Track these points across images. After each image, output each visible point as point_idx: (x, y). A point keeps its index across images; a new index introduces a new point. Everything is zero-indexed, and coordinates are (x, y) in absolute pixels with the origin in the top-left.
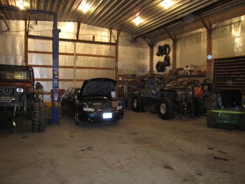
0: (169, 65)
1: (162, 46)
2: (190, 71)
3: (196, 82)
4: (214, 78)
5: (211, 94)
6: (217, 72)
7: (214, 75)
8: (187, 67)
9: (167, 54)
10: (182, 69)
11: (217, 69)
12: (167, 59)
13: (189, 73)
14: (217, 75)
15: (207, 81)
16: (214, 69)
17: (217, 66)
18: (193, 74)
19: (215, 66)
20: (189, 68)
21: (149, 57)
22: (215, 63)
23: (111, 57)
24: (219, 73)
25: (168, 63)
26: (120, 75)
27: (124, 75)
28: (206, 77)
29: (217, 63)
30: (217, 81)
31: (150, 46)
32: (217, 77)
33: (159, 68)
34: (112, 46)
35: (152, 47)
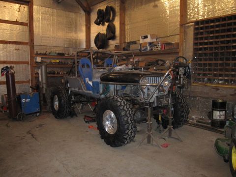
0: (113, 37)
1: (102, 10)
2: (150, 44)
3: (160, 62)
4: (195, 54)
5: (189, 83)
6: (201, 44)
7: (195, 49)
8: (146, 37)
9: (111, 22)
10: (134, 43)
11: (201, 39)
12: (111, 29)
13: (149, 48)
14: (201, 49)
15: (181, 60)
16: (195, 39)
17: (202, 33)
18: (154, 49)
19: (196, 34)
20: (149, 40)
21: (84, 28)
22: (196, 29)
23: (22, 24)
24: (206, 46)
25: (113, 35)
26: (37, 54)
27: (45, 54)
28: (178, 53)
29: (202, 28)
30: (201, 60)
31: (85, 11)
32: (200, 52)
33: (99, 44)
34: (23, 6)
35: (88, 12)
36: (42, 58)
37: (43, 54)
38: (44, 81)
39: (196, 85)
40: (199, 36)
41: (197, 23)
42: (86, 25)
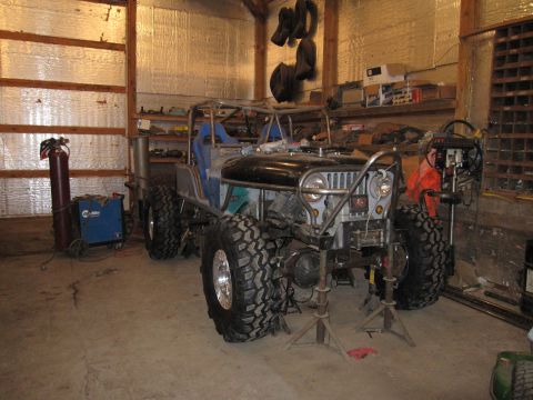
0: (311, 75)
1: (290, 10)
2: (387, 87)
3: (409, 135)
4: (493, 112)
5: (477, 190)
6: (511, 87)
7: (494, 101)
8: (377, 71)
9: (307, 35)
10: (356, 85)
11: (513, 72)
12: (306, 54)
13: (382, 98)
14: (509, 101)
15: (461, 130)
16: (497, 73)
17: (514, 58)
18: (397, 101)
19: (498, 60)
20: (383, 78)
22: (499, 46)
23: (112, 47)
24: (523, 93)
25: (309, 68)
26: (143, 113)
27: (161, 113)
28: (452, 111)
29: (515, 44)
30: (508, 130)
31: (254, 14)
32: (507, 108)
33: (280, 88)
34: (115, 8)
35: (262, 17)
36: (152, 121)
37: (156, 113)
38: (142, 173)
39: (493, 197)
40: (508, 66)
41: (502, 30)
42: (257, 47)
